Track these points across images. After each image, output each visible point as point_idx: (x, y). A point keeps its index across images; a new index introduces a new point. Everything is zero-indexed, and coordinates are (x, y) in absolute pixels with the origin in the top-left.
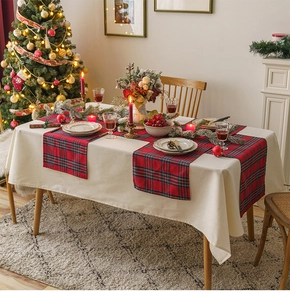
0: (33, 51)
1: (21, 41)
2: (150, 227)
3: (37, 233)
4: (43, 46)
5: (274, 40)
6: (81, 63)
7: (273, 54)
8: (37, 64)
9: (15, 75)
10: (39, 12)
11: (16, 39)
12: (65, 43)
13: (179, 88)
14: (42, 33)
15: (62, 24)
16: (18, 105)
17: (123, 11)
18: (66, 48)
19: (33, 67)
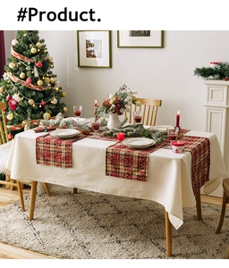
0: (25, 79)
1: (15, 72)
2: (120, 212)
3: (32, 219)
4: (33, 75)
5: (213, 66)
6: (61, 88)
7: (211, 77)
8: (28, 89)
9: (11, 98)
10: (29, 49)
11: (11, 70)
12: (49, 73)
13: (143, 106)
14: (32, 65)
15: (46, 58)
16: (13, 122)
17: (90, 49)
18: (50, 77)
19: (25, 92)
